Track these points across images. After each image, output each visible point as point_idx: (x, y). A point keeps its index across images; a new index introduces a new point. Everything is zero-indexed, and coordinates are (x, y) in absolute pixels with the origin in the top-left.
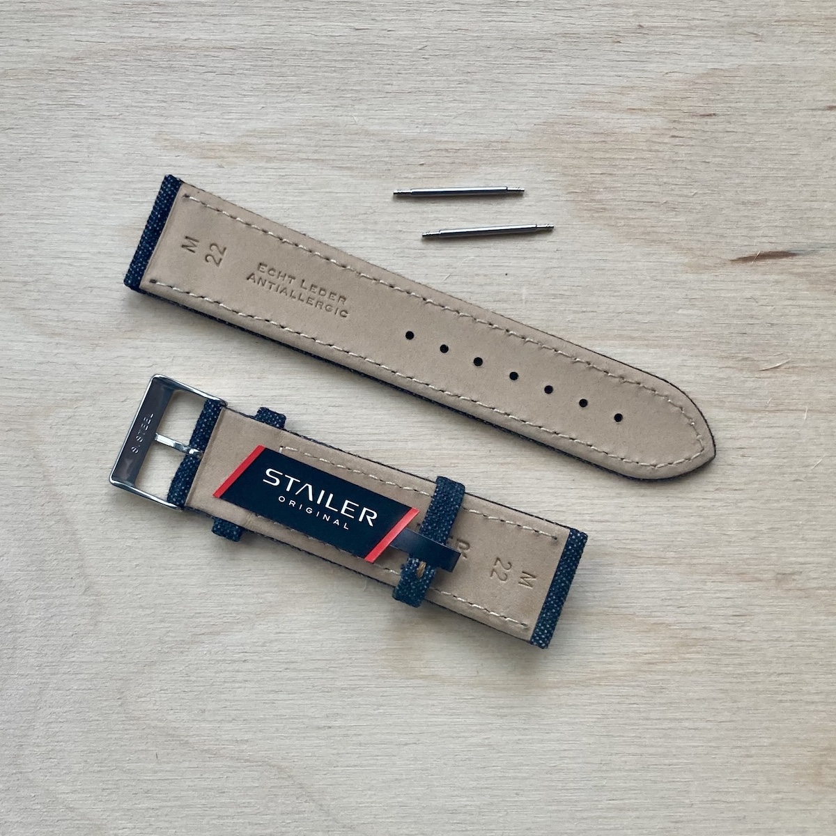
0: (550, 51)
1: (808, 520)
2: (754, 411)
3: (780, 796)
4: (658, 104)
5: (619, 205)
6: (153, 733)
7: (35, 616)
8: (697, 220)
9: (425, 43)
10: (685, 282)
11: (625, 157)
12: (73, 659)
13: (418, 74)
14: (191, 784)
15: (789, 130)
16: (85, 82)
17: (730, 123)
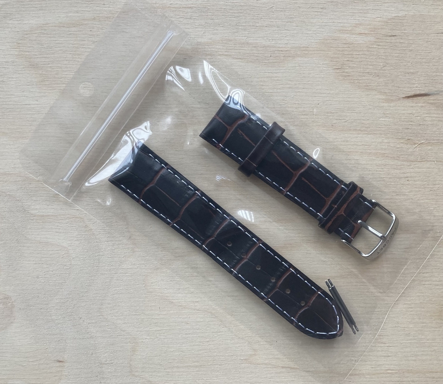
0: (326, 9)
1: (436, 208)
2: (412, 161)
3: (424, 325)
4: (372, 31)
5: (354, 74)
6: (158, 298)
7: (108, 249)
8: (388, 80)
9: (273, 6)
10: (383, 107)
11: (357, 54)
12: (124, 267)
13: (269, 18)
14: (174, 320)
15: (427, 42)
16: (128, 22)
17: (402, 39)
